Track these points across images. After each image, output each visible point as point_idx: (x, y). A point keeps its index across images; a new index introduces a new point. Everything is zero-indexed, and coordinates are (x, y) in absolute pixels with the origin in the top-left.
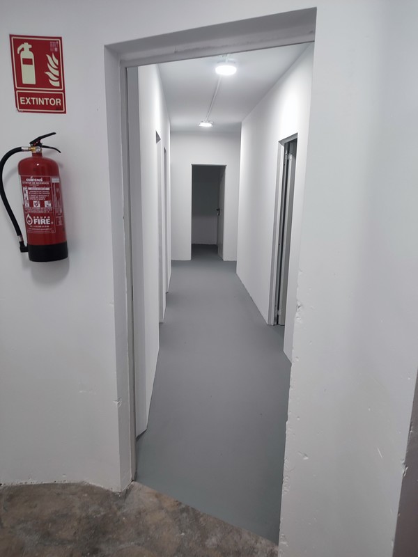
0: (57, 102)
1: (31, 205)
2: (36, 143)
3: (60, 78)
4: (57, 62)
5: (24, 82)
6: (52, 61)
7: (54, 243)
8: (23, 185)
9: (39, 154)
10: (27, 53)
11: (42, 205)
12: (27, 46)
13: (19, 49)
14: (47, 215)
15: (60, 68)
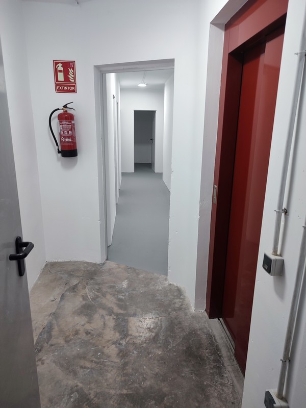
0: (73, 88)
1: (64, 133)
2: (65, 106)
3: (74, 78)
4: (73, 71)
5: (59, 80)
6: (71, 71)
7: (72, 149)
8: (60, 124)
9: (66, 111)
10: (60, 67)
11: (68, 133)
12: (60, 65)
13: (57, 66)
14: (70, 137)
15: (74, 74)
